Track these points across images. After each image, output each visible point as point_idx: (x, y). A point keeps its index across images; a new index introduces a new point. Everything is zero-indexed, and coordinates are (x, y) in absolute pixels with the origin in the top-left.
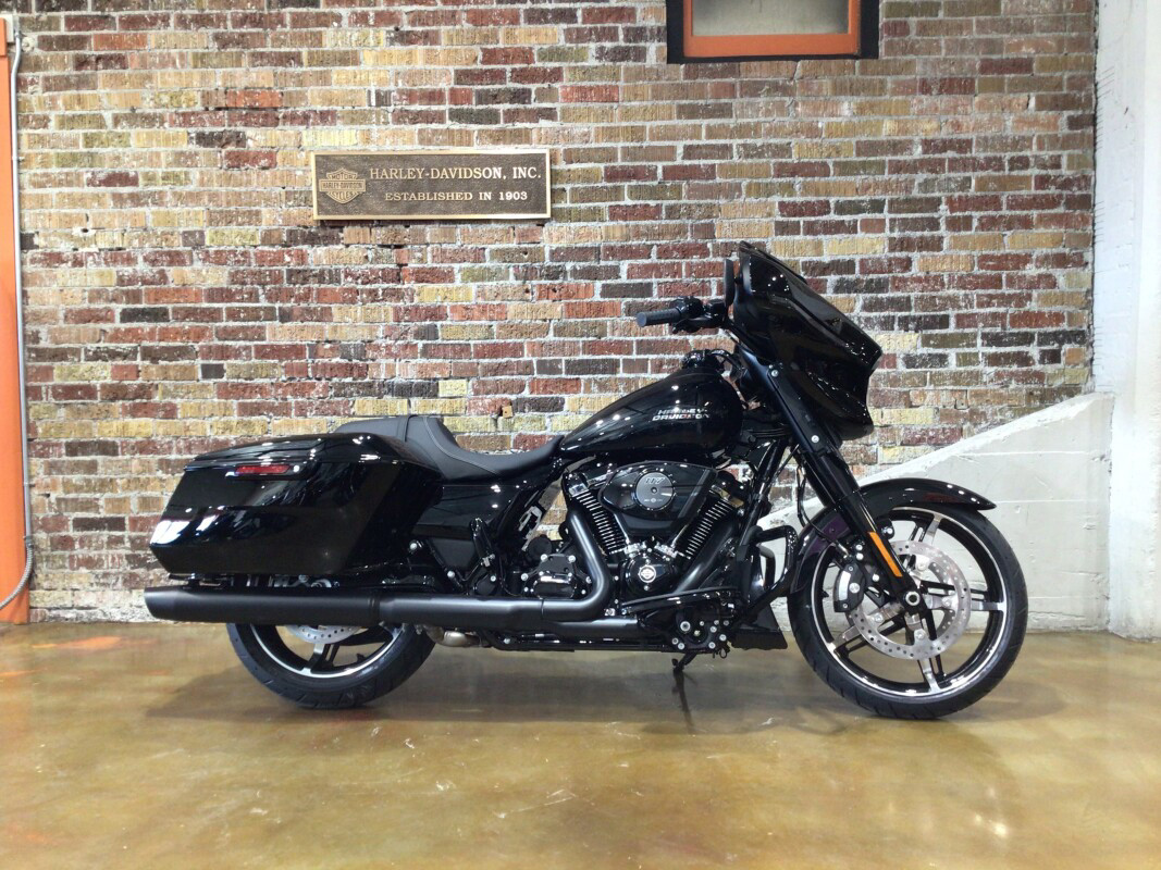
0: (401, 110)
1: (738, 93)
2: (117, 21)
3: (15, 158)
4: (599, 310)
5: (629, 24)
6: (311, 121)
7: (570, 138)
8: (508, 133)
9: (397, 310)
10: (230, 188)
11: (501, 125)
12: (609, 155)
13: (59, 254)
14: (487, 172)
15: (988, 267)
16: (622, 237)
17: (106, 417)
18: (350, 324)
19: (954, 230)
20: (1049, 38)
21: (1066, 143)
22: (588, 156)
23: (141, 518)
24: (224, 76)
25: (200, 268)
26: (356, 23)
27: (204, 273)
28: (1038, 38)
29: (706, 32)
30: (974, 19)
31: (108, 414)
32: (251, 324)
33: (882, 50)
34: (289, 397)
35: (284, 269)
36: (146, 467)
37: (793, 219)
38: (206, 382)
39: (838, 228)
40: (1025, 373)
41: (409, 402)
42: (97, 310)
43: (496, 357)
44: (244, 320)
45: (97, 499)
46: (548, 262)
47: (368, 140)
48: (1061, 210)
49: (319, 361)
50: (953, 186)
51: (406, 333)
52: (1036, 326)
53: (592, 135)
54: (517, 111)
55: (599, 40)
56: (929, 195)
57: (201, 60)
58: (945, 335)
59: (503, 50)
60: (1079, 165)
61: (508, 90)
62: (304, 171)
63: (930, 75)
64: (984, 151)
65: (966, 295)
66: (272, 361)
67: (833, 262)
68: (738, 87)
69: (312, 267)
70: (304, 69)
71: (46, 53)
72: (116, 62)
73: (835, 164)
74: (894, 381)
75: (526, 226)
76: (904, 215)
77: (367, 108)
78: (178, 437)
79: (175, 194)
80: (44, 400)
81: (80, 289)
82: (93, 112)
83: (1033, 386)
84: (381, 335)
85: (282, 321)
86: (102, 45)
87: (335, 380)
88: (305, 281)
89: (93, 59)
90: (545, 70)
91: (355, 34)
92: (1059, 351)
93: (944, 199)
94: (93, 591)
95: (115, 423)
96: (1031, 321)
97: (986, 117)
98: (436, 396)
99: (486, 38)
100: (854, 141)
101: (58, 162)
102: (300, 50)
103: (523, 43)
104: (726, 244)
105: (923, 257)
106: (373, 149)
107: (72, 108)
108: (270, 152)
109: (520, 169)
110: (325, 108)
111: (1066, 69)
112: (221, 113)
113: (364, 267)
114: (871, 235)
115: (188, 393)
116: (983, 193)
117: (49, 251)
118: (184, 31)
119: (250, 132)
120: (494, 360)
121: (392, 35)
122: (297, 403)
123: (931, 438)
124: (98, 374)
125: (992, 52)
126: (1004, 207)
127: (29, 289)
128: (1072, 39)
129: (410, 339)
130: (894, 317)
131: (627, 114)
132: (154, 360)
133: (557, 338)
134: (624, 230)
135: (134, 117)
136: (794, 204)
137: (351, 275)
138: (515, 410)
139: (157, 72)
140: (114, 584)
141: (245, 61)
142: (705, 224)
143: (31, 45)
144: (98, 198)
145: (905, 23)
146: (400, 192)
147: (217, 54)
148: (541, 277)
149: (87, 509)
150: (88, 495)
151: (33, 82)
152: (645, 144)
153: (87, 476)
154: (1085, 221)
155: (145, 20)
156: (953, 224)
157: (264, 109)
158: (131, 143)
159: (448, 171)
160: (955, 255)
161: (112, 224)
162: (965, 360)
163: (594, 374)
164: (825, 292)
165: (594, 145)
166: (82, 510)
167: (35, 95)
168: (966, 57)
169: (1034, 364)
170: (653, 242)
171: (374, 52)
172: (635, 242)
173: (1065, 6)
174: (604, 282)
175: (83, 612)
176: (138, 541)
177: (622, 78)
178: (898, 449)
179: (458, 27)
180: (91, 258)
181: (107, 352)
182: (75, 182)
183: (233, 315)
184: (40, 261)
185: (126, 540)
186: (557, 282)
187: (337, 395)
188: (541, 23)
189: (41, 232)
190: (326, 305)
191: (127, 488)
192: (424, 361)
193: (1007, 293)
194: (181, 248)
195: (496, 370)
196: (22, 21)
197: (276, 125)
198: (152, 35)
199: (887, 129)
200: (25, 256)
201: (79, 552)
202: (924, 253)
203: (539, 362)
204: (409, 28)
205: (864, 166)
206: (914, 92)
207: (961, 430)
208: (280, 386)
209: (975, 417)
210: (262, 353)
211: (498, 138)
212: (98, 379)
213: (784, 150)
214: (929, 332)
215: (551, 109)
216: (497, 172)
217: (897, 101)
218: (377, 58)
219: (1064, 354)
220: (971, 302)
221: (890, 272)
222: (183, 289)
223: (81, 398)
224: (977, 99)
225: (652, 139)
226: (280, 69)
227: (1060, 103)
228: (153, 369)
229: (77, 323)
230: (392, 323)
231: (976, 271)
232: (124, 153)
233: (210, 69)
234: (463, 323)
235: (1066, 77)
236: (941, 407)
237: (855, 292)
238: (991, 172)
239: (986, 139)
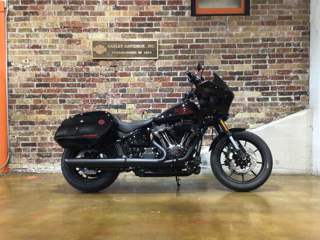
0: (117, 29)
1: (211, 25)
2: (36, 2)
3: (6, 40)
4: (172, 84)
5: (180, 5)
6: (91, 31)
7: (164, 37)
8: (146, 35)
9: (115, 84)
10: (68, 50)
11: (145, 33)
12: (175, 41)
13: (18, 68)
14: (141, 46)
15: (280, 74)
16: (178, 64)
17: (31, 114)
18: (101, 88)
19: (270, 63)
20: (297, 10)
21: (301, 39)
22: (169, 41)
23: (41, 143)
24: (66, 18)
25: (59, 72)
26: (104, 4)
27: (60, 73)
28: (294, 10)
29: (202, 7)
30: (276, 5)
31: (32, 113)
32: (73, 88)
33: (251, 13)
34: (84, 109)
35: (83, 73)
36: (43, 129)
37: (226, 60)
38: (60, 104)
39: (238, 62)
40: (290, 103)
41: (118, 110)
42: (29, 84)
43: (142, 98)
44: (71, 87)
45: (29, 138)
46: (157, 71)
47: (107, 37)
48: (300, 58)
49: (92, 98)
50: (270, 51)
51: (117, 91)
52: (293, 90)
53: (170, 36)
54: (149, 29)
55: (172, 10)
56: (263, 54)
57: (60, 13)
58: (268, 92)
59: (145, 12)
60: (305, 46)
61: (147, 23)
62: (89, 45)
63: (264, 20)
64: (279, 41)
65: (274, 81)
66: (79, 99)
67: (237, 72)
68: (211, 23)
69: (91, 72)
70: (89, 16)
71: (15, 11)
72: (36, 14)
73: (238, 44)
74: (254, 105)
75: (151, 61)
76: (256, 59)
77: (107, 28)
78: (52, 120)
79: (52, 51)
80: (14, 109)
81: (24, 78)
82: (28, 28)
83: (292, 107)
84: (110, 91)
85: (82, 87)
86: (32, 9)
87: (97, 104)
88: (89, 76)
89: (29, 13)
90: (157, 18)
91: (104, 7)
92: (300, 97)
93: (268, 55)
94: (27, 164)
95: (34, 116)
96: (292, 89)
97: (279, 32)
98: (125, 109)
99: (141, 9)
100: (243, 38)
101: (18, 42)
102: (88, 11)
103: (151, 10)
104: (207, 66)
105: (262, 71)
106: (108, 40)
107: (23, 26)
108: (79, 40)
109: (150, 45)
110: (95, 28)
111: (301, 19)
112: (65, 28)
113: (105, 72)
114: (248, 65)
115: (55, 107)
116: (279, 53)
117: (15, 67)
118: (55, 5)
119: (74, 34)
120: (142, 99)
121: (114, 7)
122: (86, 110)
123: (264, 121)
124: (29, 102)
125: (281, 14)
126: (284, 57)
127: (9, 78)
128: (303, 10)
129: (118, 92)
130: (254, 87)
131: (180, 30)
132: (46, 98)
133: (160, 93)
134: (179, 62)
135: (41, 29)
136: (226, 56)
137: (102, 74)
138: (148, 113)
139: (47, 17)
140: (33, 162)
141: (72, 14)
142: (202, 61)
143: (11, 8)
144: (30, 52)
145: (257, 5)
146: (116, 51)
147: (64, 12)
148: (155, 75)
149: (25, 141)
150: (26, 137)
151: (11, 19)
152: (185, 39)
153: (26, 131)
154: (307, 61)
155: (44, 2)
156: (270, 62)
157: (78, 28)
158: (40, 36)
159: (130, 46)
160: (271, 70)
161: (34, 59)
162: (273, 99)
163: (170, 102)
164: (235, 80)
165: (170, 39)
166: (24, 141)
167: (12, 22)
168: (274, 15)
169: (293, 100)
170: (187, 66)
171: (109, 12)
172: (182, 66)
173: (301, 2)
174: (173, 77)
175: (24, 170)
176: (40, 150)
177: (178, 21)
178: (255, 124)
179: (133, 5)
180: (28, 69)
181: (32, 96)
182: (23, 47)
183: (68, 85)
184: (13, 70)
185: (37, 149)
186: (160, 77)
187: (97, 108)
188: (156, 5)
189: (13, 61)
190: (95, 83)
191: (37, 134)
192: (122, 99)
193: (285, 81)
194: (54, 67)
195: (142, 101)
196: (9, 2)
197: (81, 32)
198: (46, 6)
199: (252, 35)
200: (8, 68)
201: (23, 153)
202: (262, 69)
203: (155, 99)
204: (119, 6)
205: (246, 45)
206: (259, 25)
207: (273, 119)
208: (81, 106)
209: (276, 115)
210: (76, 96)
211: (144, 36)
212: (29, 103)
213: (223, 41)
214: (264, 91)
215: (158, 28)
216: (143, 46)
217: (255, 27)
218: (110, 14)
219: (301, 98)
220: (275, 83)
221: (253, 75)
222: (54, 78)
223: (24, 109)
224: (277, 27)
225: (187, 37)
226: (82, 16)
227: (300, 28)
228: (45, 101)
229: (23, 87)
230: (113, 88)
231: (277, 74)
232: (37, 39)
233: (62, 16)
234: (133, 88)
235: (301, 21)
236: (267, 112)
237: (243, 80)
238: (281, 47)
239: (279, 38)
